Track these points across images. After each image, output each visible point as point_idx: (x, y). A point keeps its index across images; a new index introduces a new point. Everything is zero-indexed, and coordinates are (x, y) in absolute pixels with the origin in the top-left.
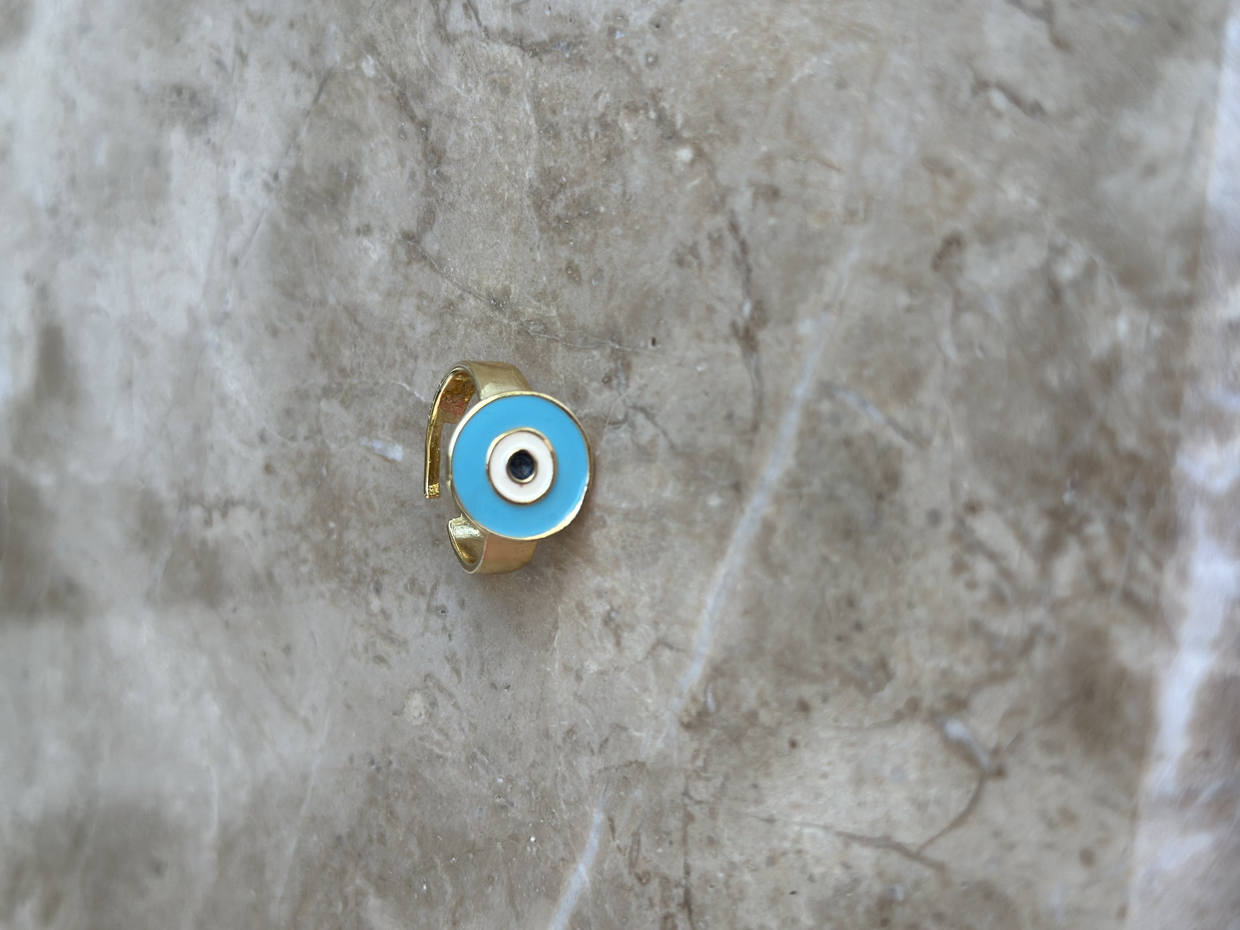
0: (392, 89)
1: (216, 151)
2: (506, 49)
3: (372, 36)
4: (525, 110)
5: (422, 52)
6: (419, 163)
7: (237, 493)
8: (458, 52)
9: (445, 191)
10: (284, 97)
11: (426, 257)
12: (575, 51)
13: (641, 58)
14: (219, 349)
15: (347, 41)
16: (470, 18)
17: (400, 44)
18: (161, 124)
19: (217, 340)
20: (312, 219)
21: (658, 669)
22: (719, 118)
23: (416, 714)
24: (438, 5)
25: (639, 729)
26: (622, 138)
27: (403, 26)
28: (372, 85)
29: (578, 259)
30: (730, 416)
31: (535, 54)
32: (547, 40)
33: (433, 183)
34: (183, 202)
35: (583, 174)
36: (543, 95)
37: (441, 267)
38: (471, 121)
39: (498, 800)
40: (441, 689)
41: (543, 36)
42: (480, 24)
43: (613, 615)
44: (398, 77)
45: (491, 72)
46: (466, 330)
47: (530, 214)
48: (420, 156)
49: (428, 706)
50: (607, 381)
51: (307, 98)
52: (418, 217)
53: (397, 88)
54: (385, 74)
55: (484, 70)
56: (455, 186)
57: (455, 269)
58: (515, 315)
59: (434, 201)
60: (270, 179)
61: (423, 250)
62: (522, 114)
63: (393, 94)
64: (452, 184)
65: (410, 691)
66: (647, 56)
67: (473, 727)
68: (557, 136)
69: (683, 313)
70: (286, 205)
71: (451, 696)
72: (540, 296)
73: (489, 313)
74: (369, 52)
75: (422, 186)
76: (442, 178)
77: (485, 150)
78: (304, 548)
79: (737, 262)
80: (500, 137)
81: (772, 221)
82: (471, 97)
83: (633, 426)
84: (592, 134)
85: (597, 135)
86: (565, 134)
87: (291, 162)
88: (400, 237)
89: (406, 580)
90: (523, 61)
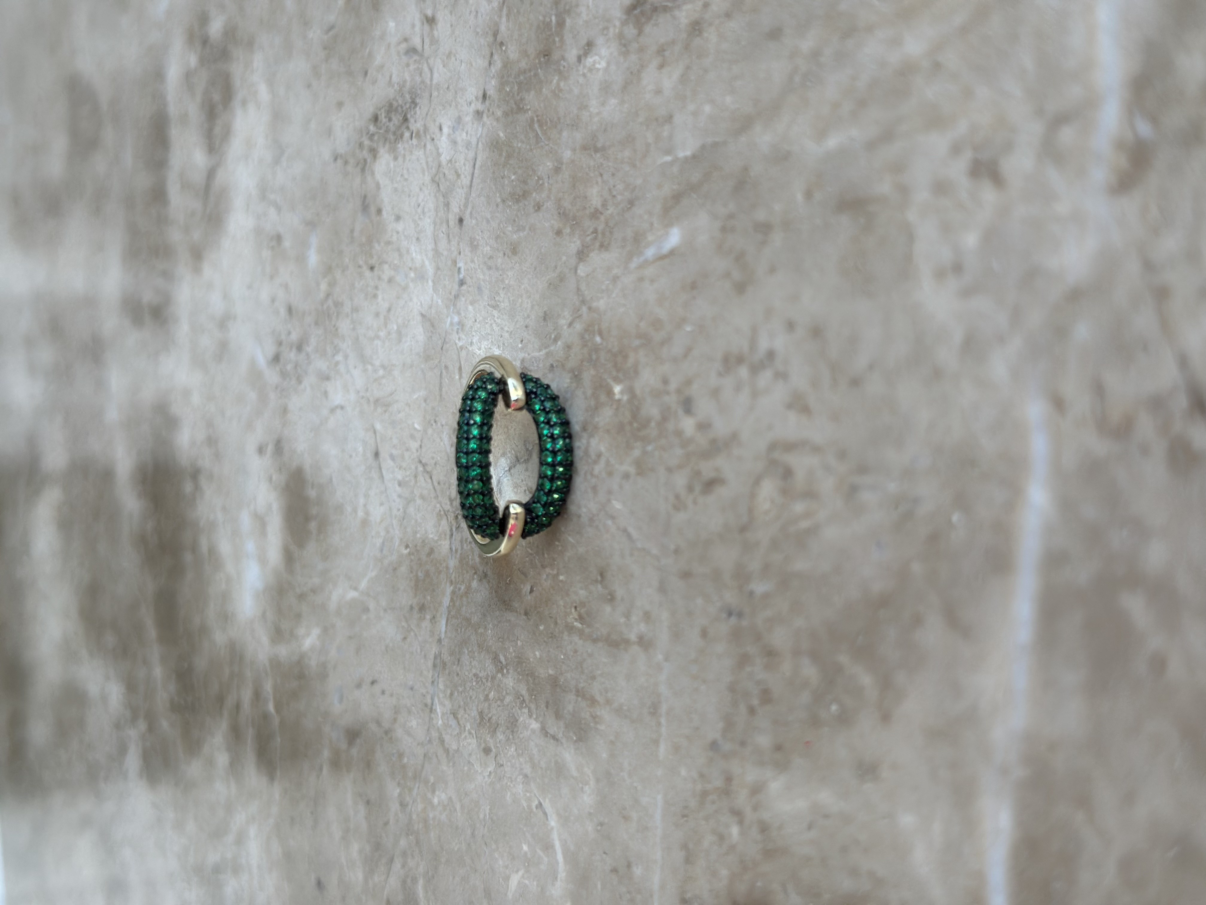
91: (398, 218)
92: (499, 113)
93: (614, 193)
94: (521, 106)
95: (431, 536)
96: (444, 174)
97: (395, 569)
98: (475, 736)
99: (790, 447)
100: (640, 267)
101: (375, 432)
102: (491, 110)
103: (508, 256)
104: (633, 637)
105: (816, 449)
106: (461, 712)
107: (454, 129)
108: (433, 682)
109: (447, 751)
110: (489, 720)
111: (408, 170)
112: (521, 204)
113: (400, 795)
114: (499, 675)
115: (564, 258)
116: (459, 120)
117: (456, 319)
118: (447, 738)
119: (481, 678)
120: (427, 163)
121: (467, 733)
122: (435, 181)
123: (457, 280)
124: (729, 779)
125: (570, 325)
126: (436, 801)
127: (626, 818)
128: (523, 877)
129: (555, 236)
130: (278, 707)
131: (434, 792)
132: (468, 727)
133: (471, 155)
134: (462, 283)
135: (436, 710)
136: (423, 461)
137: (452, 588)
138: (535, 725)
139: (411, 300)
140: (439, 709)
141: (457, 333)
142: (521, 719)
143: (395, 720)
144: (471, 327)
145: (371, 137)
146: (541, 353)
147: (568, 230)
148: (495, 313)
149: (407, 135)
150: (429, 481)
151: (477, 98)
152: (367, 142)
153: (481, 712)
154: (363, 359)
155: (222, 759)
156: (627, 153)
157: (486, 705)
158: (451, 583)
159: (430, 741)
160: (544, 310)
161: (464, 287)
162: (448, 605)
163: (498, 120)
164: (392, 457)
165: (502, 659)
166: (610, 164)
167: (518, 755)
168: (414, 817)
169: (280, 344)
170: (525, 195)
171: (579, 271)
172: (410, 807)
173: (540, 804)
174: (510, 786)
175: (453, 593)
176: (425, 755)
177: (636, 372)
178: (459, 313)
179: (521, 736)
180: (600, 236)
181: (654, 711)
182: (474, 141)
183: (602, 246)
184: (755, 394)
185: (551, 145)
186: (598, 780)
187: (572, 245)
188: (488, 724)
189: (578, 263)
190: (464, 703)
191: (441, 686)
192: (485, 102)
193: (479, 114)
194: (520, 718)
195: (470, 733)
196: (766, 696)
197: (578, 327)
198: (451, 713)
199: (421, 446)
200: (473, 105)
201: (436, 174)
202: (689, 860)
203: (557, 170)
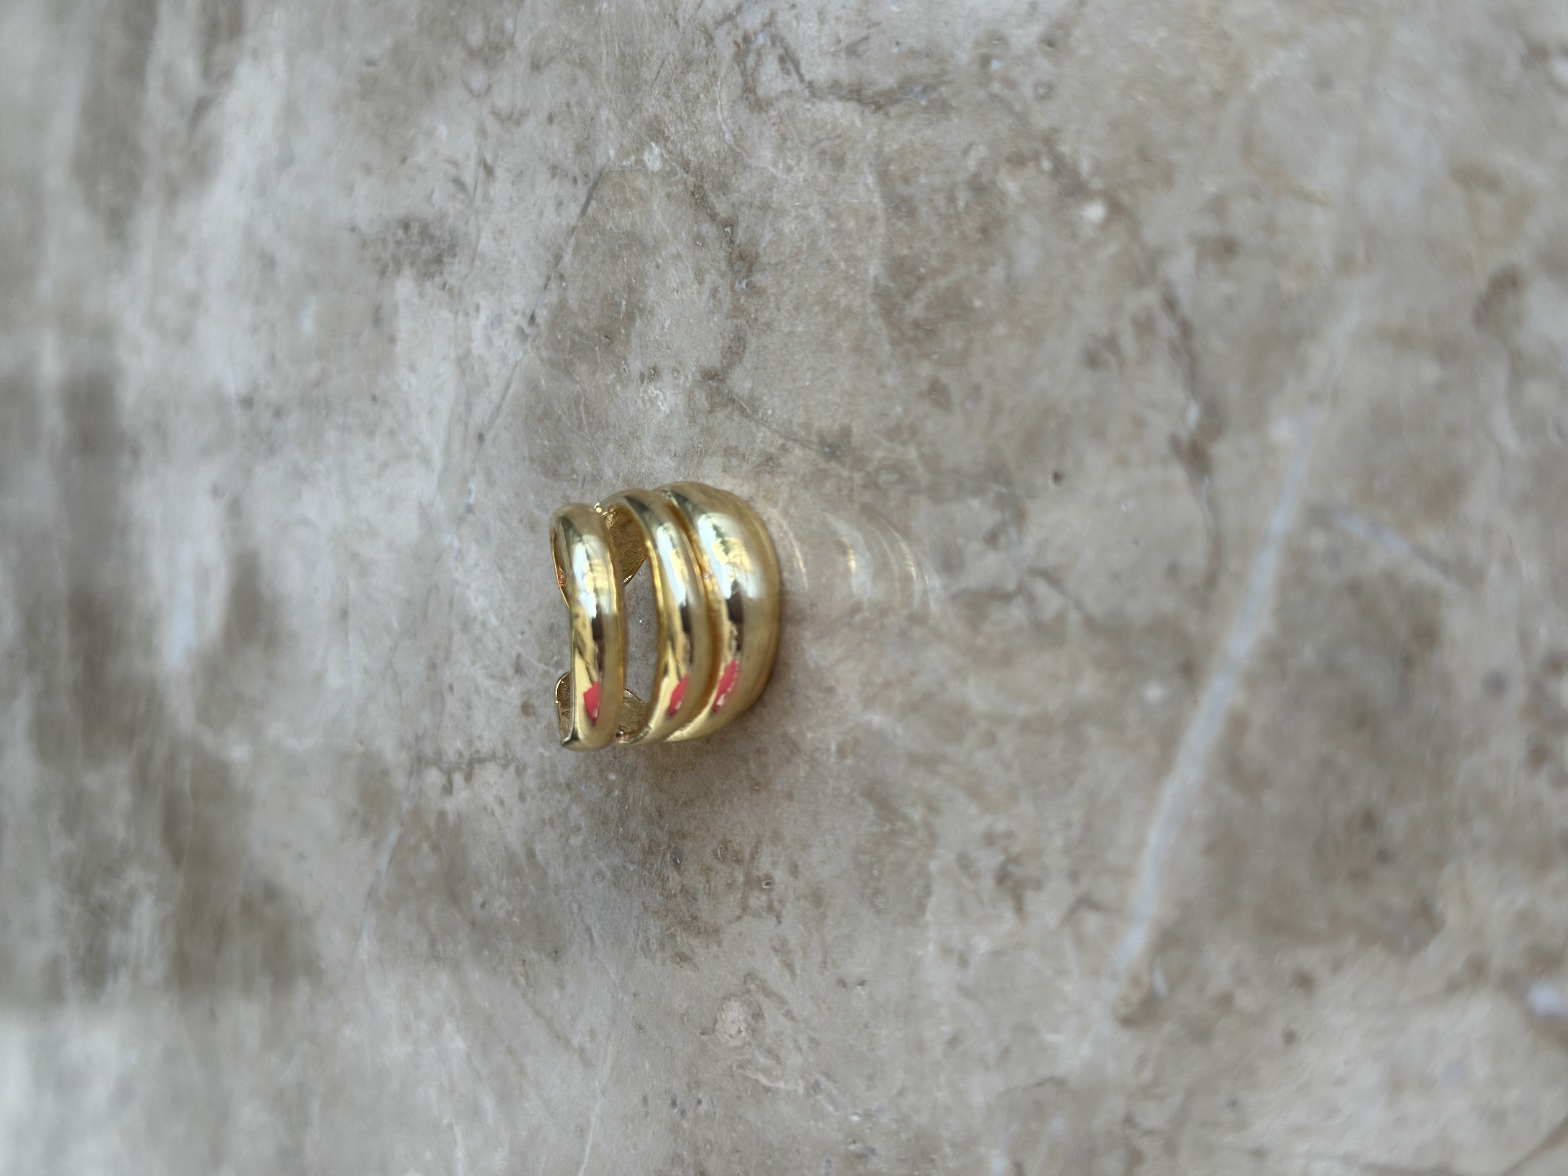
0: (685, 183)
1: (453, 294)
2: (838, 107)
3: (656, 116)
4: (866, 185)
5: (724, 128)
6: (723, 275)
7: (485, 747)
8: (773, 121)
9: (758, 307)
10: (541, 214)
11: (734, 400)
12: (934, 95)
13: (1027, 90)
14: (460, 555)
15: (623, 126)
16: (788, 73)
17: (695, 121)
18: (383, 272)
19: (456, 544)
20: (582, 368)
21: (1080, 941)
22: (1144, 155)
23: (734, 1032)
24: (744, 62)
25: (1056, 1030)
26: (1003, 203)
27: (698, 96)
28: (657, 181)
29: (946, 376)
30: (1173, 571)
31: (879, 107)
32: (895, 86)
33: (742, 300)
34: (412, 368)
35: (949, 259)
36: (890, 161)
37: (755, 411)
38: (792, 210)
39: (852, 1147)
40: (768, 993)
41: (889, 81)
42: (801, 79)
43: (1011, 868)
44: (692, 165)
45: (819, 141)
46: (791, 491)
47: (877, 323)
48: (723, 266)
49: (749, 1018)
50: (992, 539)
51: (574, 210)
52: (723, 348)
53: (691, 180)
54: (675, 164)
55: (809, 139)
56: (772, 299)
57: (773, 409)
58: (859, 463)
59: (744, 322)
60: (524, 324)
61: (730, 391)
62: (862, 191)
63: (686, 188)
64: (768, 298)
65: (724, 998)
66: (1036, 86)
67: (814, 1043)
68: (912, 213)
69: (1099, 432)
70: (545, 354)
71: (782, 1001)
72: (893, 433)
73: (823, 465)
74: (652, 138)
75: (727, 306)
76: (755, 291)
77: (813, 245)
78: (576, 811)
79: (1175, 351)
80: (833, 226)
81: (1226, 287)
82: (792, 178)
83: (1031, 599)
84: (961, 204)
85: (967, 205)
86: (924, 209)
87: (552, 297)
88: (699, 378)
89: (715, 843)
90: (863, 120)
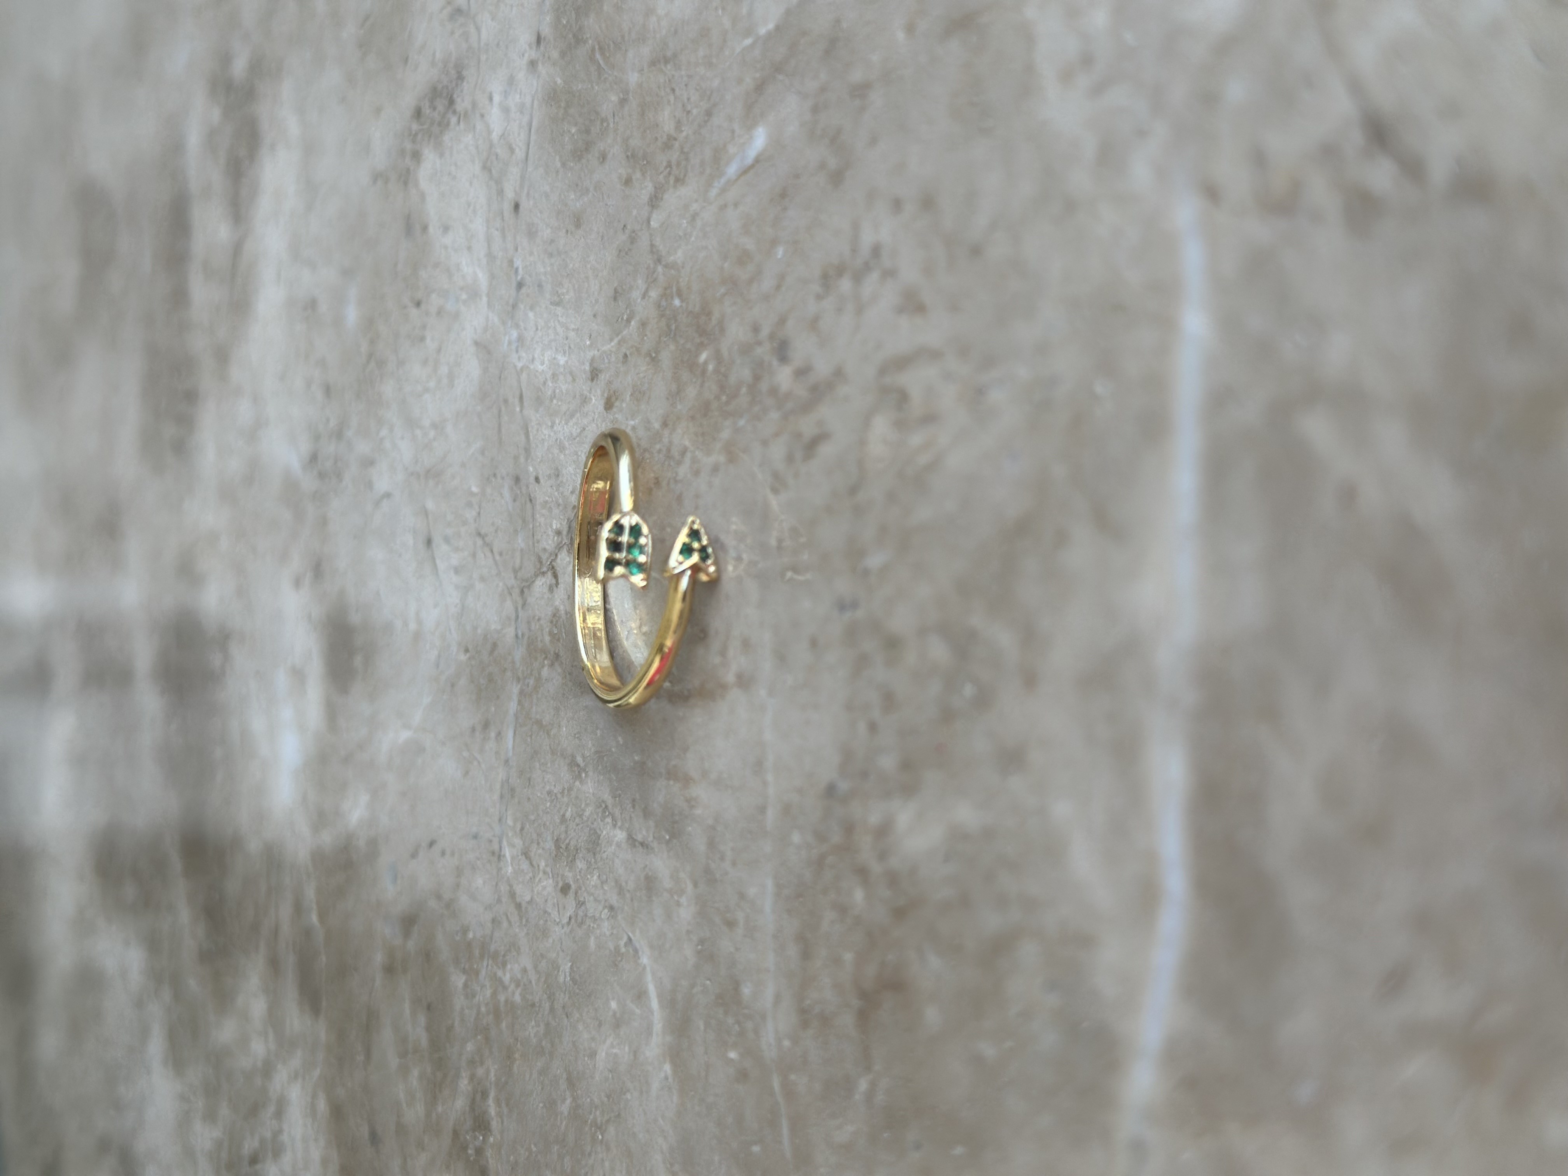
91: (446, 229)
92: (555, 54)
93: (689, 108)
94: (580, 37)
95: (493, 627)
96: (497, 155)
97: (453, 685)
98: (551, 875)
99: (902, 363)
100: (723, 191)
101: (426, 513)
102: (546, 55)
103: (572, 233)
104: (730, 678)
105: (935, 355)
106: (534, 847)
107: (506, 94)
108: (500, 820)
109: (519, 906)
110: (566, 848)
111: (456, 165)
112: (584, 161)
113: (466, 985)
114: (577, 783)
115: (635, 212)
116: (511, 81)
117: (515, 334)
118: (518, 889)
119: (556, 794)
120: (477, 147)
121: (541, 874)
122: (486, 168)
123: (514, 285)
124: (849, 829)
125: (644, 296)
126: (507, 978)
127: (731, 924)
128: (612, 1046)
129: (623, 188)
130: (322, 916)
131: (504, 964)
132: (543, 864)
133: (525, 119)
134: (520, 285)
135: (504, 856)
136: (483, 532)
137: (519, 686)
138: (620, 835)
139: (463, 329)
140: (507, 852)
141: (517, 351)
142: (604, 832)
143: (458, 885)
144: (532, 339)
145: (414, 137)
146: (613, 344)
147: (638, 175)
148: (559, 310)
149: (454, 120)
150: (489, 554)
151: (530, 45)
152: (408, 146)
153: (557, 840)
154: (411, 423)
155: (258, 1007)
156: (701, 53)
157: (563, 828)
158: (518, 680)
159: (499, 901)
160: (615, 285)
161: (524, 290)
162: (515, 711)
163: (554, 64)
164: (447, 540)
165: (579, 760)
166: (683, 73)
167: (602, 883)
168: (483, 1009)
169: (317, 438)
170: (588, 146)
171: (652, 223)
172: (477, 997)
173: (630, 939)
174: (593, 927)
175: (521, 693)
176: (494, 921)
177: (722, 330)
178: (517, 326)
179: (605, 856)
180: (674, 168)
181: (759, 766)
182: (528, 100)
183: (677, 180)
184: (860, 310)
185: (615, 73)
186: (696, 885)
187: (644, 191)
188: (565, 854)
189: (651, 213)
190: (538, 835)
191: (510, 822)
192: (540, 48)
193: (533, 64)
194: (602, 832)
195: (545, 873)
196: (889, 700)
197: (654, 294)
198: (522, 855)
199: (479, 513)
200: (526, 55)
201: (487, 159)
202: (806, 955)
203: (623, 102)
